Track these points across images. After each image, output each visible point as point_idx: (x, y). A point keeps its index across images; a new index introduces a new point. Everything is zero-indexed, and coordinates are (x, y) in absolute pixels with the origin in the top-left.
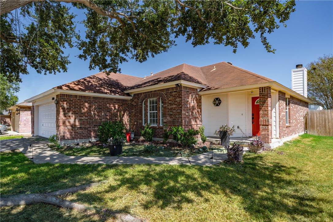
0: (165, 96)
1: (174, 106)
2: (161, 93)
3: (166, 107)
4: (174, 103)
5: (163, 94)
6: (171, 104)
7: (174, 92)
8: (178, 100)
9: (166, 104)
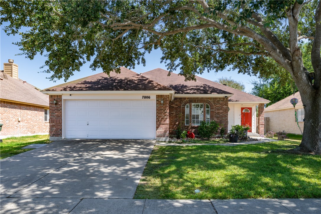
0: (212, 103)
1: (221, 111)
2: (209, 100)
3: (214, 111)
4: (221, 109)
5: (210, 101)
6: (218, 110)
7: (221, 101)
8: (225, 107)
9: (214, 109)
